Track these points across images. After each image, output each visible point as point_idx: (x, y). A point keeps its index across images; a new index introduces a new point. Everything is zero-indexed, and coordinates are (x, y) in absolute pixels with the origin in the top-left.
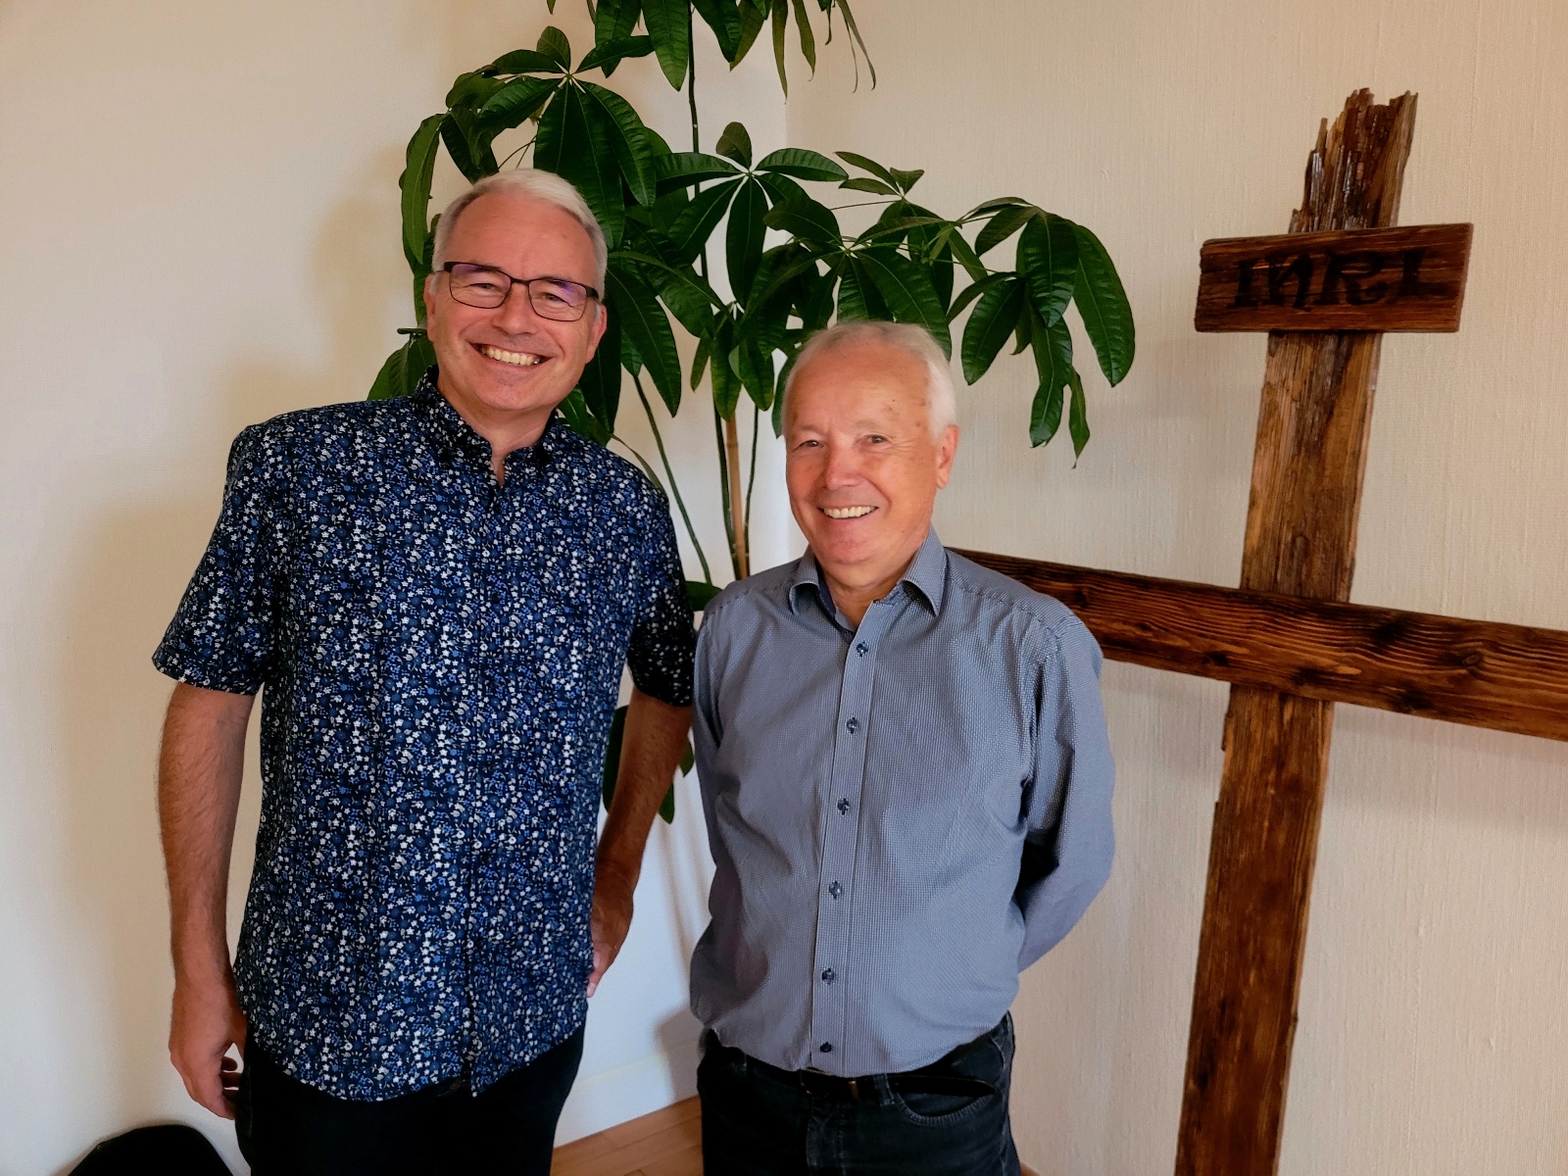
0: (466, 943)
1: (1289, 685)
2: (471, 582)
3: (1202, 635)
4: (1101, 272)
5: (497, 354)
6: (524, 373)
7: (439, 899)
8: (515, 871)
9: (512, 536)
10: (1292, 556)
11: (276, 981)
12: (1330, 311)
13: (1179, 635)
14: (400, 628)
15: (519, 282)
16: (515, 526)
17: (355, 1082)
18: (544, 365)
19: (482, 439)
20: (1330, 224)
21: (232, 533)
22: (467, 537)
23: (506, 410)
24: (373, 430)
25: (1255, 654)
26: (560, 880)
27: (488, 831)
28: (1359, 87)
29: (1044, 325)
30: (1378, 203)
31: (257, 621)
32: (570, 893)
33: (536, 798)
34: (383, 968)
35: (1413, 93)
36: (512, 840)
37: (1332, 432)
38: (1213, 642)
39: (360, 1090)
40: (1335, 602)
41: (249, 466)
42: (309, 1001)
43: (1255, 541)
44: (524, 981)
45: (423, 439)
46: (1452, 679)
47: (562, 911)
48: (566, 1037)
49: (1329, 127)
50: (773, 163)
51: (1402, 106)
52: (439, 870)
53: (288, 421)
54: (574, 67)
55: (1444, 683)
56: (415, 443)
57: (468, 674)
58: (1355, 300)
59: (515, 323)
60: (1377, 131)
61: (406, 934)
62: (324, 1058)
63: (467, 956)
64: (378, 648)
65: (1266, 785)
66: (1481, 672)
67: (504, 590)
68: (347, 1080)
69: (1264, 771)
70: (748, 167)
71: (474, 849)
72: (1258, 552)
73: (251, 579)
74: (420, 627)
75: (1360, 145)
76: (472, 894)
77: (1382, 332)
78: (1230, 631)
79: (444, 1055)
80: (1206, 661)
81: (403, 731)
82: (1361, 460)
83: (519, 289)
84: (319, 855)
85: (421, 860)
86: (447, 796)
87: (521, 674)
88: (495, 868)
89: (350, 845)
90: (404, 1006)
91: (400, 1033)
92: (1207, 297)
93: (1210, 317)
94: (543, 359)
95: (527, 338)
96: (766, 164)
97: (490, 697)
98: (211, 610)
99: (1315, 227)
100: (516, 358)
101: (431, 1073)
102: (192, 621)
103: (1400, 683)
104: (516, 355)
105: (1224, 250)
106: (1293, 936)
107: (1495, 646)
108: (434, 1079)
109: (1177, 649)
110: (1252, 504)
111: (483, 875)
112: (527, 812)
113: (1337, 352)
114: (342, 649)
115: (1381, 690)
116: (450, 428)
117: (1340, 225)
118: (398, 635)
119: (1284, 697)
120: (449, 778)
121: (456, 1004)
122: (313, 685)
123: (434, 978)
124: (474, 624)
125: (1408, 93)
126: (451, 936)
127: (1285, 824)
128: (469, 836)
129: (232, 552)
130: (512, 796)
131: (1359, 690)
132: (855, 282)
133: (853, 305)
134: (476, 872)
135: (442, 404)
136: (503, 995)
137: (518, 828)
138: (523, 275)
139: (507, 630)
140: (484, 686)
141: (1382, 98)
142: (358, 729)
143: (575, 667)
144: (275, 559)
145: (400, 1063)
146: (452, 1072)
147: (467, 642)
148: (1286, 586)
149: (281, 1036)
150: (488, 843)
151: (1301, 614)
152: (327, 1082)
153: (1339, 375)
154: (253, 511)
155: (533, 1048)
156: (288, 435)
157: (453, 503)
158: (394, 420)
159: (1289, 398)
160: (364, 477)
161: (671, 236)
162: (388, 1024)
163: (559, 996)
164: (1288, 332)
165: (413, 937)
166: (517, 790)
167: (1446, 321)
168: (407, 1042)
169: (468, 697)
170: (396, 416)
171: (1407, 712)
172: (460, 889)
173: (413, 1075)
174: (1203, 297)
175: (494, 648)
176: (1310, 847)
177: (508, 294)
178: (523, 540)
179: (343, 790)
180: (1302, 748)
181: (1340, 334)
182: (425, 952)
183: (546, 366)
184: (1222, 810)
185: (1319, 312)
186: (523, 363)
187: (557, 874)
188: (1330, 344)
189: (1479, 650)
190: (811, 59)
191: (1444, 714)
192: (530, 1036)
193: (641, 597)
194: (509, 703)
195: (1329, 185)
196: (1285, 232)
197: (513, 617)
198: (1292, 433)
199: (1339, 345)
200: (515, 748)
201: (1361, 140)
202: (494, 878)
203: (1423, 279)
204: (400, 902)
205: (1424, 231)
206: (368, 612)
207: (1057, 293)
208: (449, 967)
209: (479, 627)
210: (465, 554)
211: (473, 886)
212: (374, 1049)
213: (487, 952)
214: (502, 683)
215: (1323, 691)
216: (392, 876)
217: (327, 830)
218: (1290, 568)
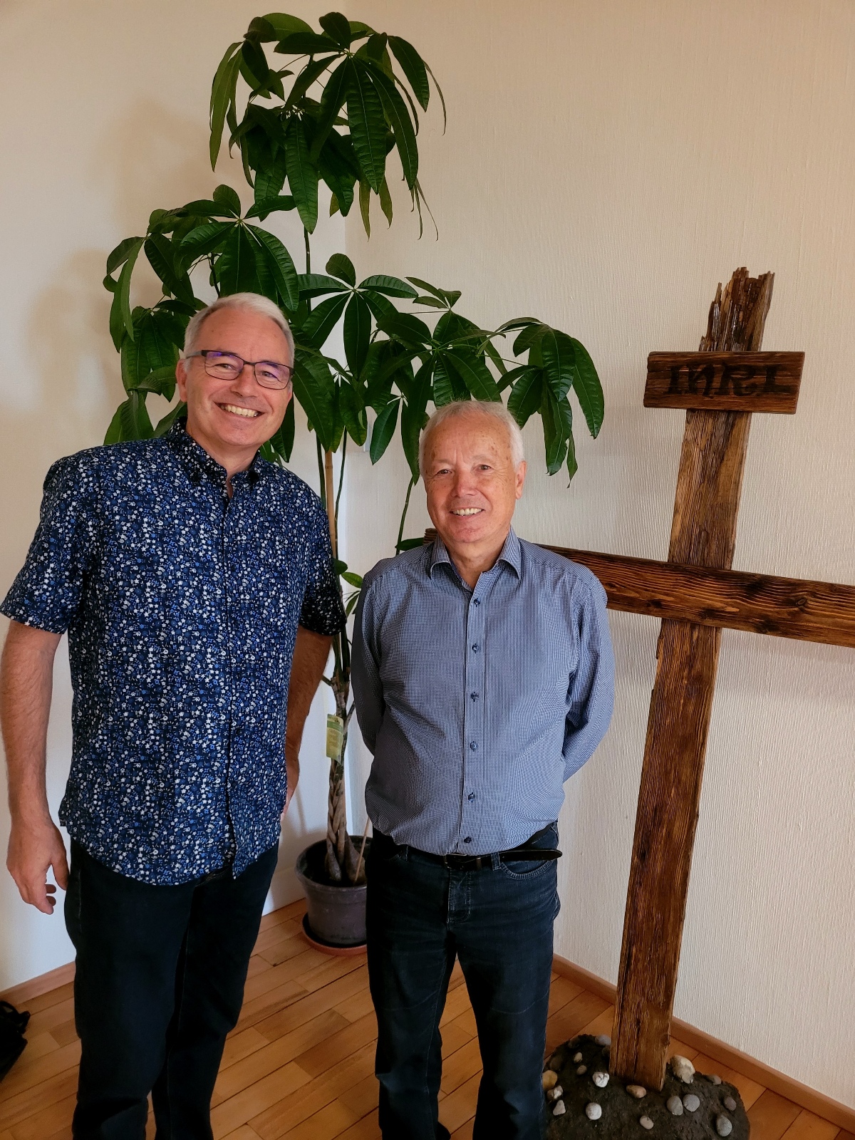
0: (227, 785)
1: (698, 619)
2: (218, 558)
3: (646, 590)
4: (585, 368)
5: (234, 409)
6: (249, 422)
7: (210, 758)
8: (254, 739)
9: (239, 528)
10: (699, 542)
11: (102, 815)
12: (724, 399)
13: (633, 590)
14: (177, 588)
15: (248, 363)
16: (241, 522)
17: (161, 874)
18: (260, 417)
19: (222, 467)
20: (723, 346)
21: (59, 528)
22: (213, 530)
23: (238, 445)
24: (147, 460)
25: (678, 601)
26: (276, 744)
27: (240, 715)
28: (741, 266)
29: (556, 400)
30: (751, 336)
31: (71, 585)
32: (280, 752)
33: (266, 694)
34: (177, 802)
35: (772, 273)
36: (253, 721)
37: (723, 470)
38: (653, 594)
39: (164, 878)
40: (724, 569)
41: (71, 484)
42: (126, 826)
43: (677, 533)
44: (253, 808)
45: (179, 466)
46: (789, 614)
47: (274, 763)
48: (273, 844)
49: (723, 288)
50: (370, 284)
51: (766, 279)
52: (210, 740)
53: (93, 454)
54: (243, 213)
55: (785, 616)
56: (176, 470)
57: (222, 617)
58: (739, 393)
59: (247, 390)
60: (751, 294)
61: (191, 780)
62: (140, 861)
63: (227, 793)
64: (164, 601)
65: (683, 679)
66: (806, 609)
67: (238, 563)
68: (156, 873)
69: (681, 670)
70: (353, 286)
71: (232, 727)
72: (679, 541)
73: (69, 557)
74: (190, 587)
75: (741, 301)
76: (231, 754)
77: (751, 412)
78: (664, 587)
79: (213, 855)
80: (649, 605)
81: (184, 653)
82: (740, 487)
83: (249, 368)
84: (130, 733)
85: (199, 734)
86: (214, 693)
87: (253, 616)
88: (244, 738)
89: (150, 727)
90: (190, 825)
91: (187, 842)
92: (652, 387)
93: (653, 399)
94: (259, 413)
95: (252, 399)
96: (366, 284)
97: (235, 631)
98: (46, 578)
99: (715, 348)
100: (245, 412)
101: (205, 866)
102: (33, 585)
103: (761, 616)
104: (245, 410)
105: (661, 359)
106: (697, 766)
107: (813, 594)
108: (207, 871)
109: (632, 598)
110: (676, 511)
111: (237, 743)
112: (261, 702)
113: (726, 422)
114: (141, 602)
115: (751, 621)
116: (201, 460)
117: (729, 349)
118: (176, 592)
119: (693, 627)
120: (215, 682)
121: (221, 823)
122: (121, 625)
123: (209, 807)
124: (222, 585)
125: (769, 272)
126: (218, 781)
127: (693, 701)
128: (229, 719)
129: (59, 540)
130: (253, 693)
131: (739, 621)
132: (443, 370)
133: (443, 385)
134: (233, 741)
135: (194, 444)
136: (244, 816)
137: (257, 713)
138: (251, 359)
139: (242, 588)
140: (232, 624)
141: (754, 274)
142: (152, 653)
143: (282, 611)
144: (87, 545)
145: (187, 861)
146: (217, 866)
147: (218, 596)
148: (696, 560)
149: (107, 849)
150: (240, 722)
151: (706, 577)
152: (142, 875)
153: (727, 437)
154: (72, 513)
155: (259, 850)
156: (95, 464)
157: (202, 508)
158: (159, 454)
159: (698, 450)
160: (146, 490)
161: (304, 330)
162: (181, 837)
163: (269, 819)
164: (698, 410)
165: (195, 782)
166: (256, 689)
167: (790, 408)
168: (191, 848)
169: (223, 631)
170: (160, 451)
171: (765, 633)
172: (223, 752)
173: (195, 868)
174: (649, 387)
175: (236, 600)
176: (707, 716)
177: (241, 372)
178: (247, 531)
179: (144, 692)
180: (704, 656)
181: (729, 412)
182: (203, 791)
183: (261, 418)
184: (655, 694)
185: (717, 399)
186: (249, 415)
187: (274, 740)
188: (723, 418)
189: (805, 596)
190: (389, 214)
191: (785, 634)
192: (257, 843)
193: (310, 566)
194: (247, 634)
195: (723, 324)
196: (696, 349)
197: (244, 580)
198: (700, 470)
199: (728, 419)
200: (253, 662)
201: (742, 298)
202: (243, 744)
203: (777, 382)
204: (187, 760)
205: (778, 355)
206: (157, 578)
207: (563, 380)
208: (217, 800)
209: (225, 587)
210: (212, 540)
211: (232, 750)
212: (172, 852)
213: (237, 789)
214: (241, 622)
215: (717, 622)
216: (181, 745)
217: (135, 717)
218: (698, 550)
